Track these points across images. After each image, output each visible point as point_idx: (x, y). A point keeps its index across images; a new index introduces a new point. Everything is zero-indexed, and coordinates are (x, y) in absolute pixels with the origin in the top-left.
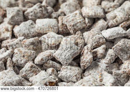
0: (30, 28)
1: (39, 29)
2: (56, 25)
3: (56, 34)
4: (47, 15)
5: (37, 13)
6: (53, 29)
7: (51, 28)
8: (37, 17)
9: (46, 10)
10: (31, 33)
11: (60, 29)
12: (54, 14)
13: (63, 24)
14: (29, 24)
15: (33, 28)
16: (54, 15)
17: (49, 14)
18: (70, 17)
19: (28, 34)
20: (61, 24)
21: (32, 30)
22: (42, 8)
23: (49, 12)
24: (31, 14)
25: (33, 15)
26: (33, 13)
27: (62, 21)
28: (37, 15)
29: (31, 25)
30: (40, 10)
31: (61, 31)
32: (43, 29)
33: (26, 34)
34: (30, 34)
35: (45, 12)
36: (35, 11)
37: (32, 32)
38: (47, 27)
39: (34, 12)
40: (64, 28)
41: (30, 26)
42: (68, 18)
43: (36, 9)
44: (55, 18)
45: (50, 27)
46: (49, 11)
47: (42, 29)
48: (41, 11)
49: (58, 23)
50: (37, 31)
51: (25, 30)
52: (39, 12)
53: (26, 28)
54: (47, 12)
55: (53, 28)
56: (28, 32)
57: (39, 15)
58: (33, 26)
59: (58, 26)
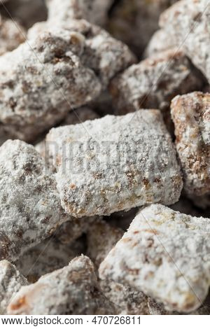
0: (27, 197)
1: (81, 198)
2: (165, 159)
5: (44, 89)
6: (154, 187)
7: (146, 182)
8: (46, 107)
10: (38, 222)
11: (192, 177)
13: (204, 148)
14: (15, 174)
15: (39, 189)
17: (105, 79)
19: (20, 233)
21: (41, 205)
23: (107, 69)
24: (7, 94)
25: (21, 103)
27: (200, 131)
28: (44, 97)
29: (27, 178)
30: (58, 73)
31: (199, 185)
33: (11, 237)
34: (33, 228)
35: (84, 74)
36: (28, 77)
37: (42, 218)
39: (27, 86)
41: (21, 180)
45: (136, 178)
46: (104, 64)
48: (62, 79)
49: (174, 139)
50: (67, 209)
52: (54, 81)
54: (97, 73)
55: (157, 180)
56: (21, 222)
58: (40, 179)
59: (178, 160)
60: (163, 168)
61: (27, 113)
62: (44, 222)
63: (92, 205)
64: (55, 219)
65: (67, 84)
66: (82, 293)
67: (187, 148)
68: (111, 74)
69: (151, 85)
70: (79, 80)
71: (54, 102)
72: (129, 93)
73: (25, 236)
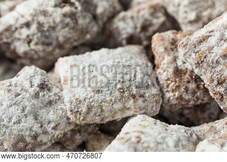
0: (41, 108)
4: (95, 29)
5: (53, 28)
6: (140, 101)
7: (134, 97)
8: (54, 43)
10: (49, 129)
11: (169, 95)
12: (124, 19)
13: (178, 72)
14: (32, 90)
15: (50, 103)
16: (125, 25)
17: (100, 23)
20: (171, 70)
21: (51, 115)
23: (102, 14)
26: (34, 27)
27: (175, 59)
28: (54, 35)
29: (41, 94)
30: (65, 15)
31: (174, 102)
33: (28, 139)
35: (84, 17)
36: (42, 19)
37: (52, 125)
39: (40, 26)
40: (187, 89)
41: (36, 95)
43: (44, 13)
44: (131, 40)
45: (126, 94)
47: (93, 111)
48: (68, 20)
49: (154, 67)
52: (62, 22)
53: (23, 110)
54: (95, 17)
55: (142, 96)
56: (36, 128)
57: (62, 34)
58: (51, 96)
59: (158, 82)
60: (148, 87)
61: (40, 47)
62: (54, 128)
64: (62, 126)
65: (72, 24)
68: (105, 19)
69: (136, 28)
70: (81, 21)
71: (61, 39)
72: (119, 33)
73: (39, 139)
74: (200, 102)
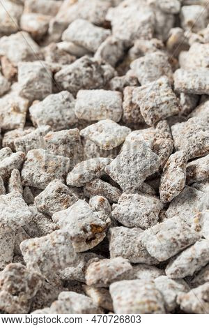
0: (64, 109)
1: (82, 111)
2: (116, 105)
3: (116, 124)
4: (101, 81)
5: (81, 77)
6: (110, 113)
7: (107, 110)
8: (81, 85)
9: (100, 70)
10: (66, 118)
11: (126, 114)
12: (116, 80)
13: (131, 104)
14: (62, 100)
15: (69, 107)
16: (116, 82)
17: (105, 80)
18: (148, 90)
19: (58, 121)
20: (128, 103)
21: (68, 113)
22: (92, 67)
23: (107, 76)
24: (68, 78)
25: (72, 82)
26: (73, 75)
27: (132, 98)
28: (81, 80)
29: (66, 103)
30: (87, 72)
31: (127, 118)
32: (90, 112)
33: (55, 121)
34: (63, 120)
35: (97, 74)
36: (77, 72)
37: (68, 117)
38: (100, 107)
39: (75, 75)
40: (134, 113)
41: (64, 103)
42: (143, 92)
43: (78, 69)
44: (118, 89)
45: (104, 108)
46: (105, 74)
47: (87, 113)
48: (88, 74)
49: (123, 101)
50: (77, 114)
51: (52, 112)
52: (85, 74)
53: (56, 108)
54: (102, 77)
55: (111, 111)
56: (60, 117)
57: (85, 81)
58: (71, 104)
59: (122, 107)
60: (116, 108)
61: (74, 86)
62: (69, 119)
63: (86, 114)
64: (72, 119)
65: (90, 77)
66: (72, 138)
67: (126, 103)
68: (108, 79)
69: (121, 85)
70: (95, 76)
71: (84, 83)
72: (112, 86)
73: (60, 122)
74: (139, 121)
